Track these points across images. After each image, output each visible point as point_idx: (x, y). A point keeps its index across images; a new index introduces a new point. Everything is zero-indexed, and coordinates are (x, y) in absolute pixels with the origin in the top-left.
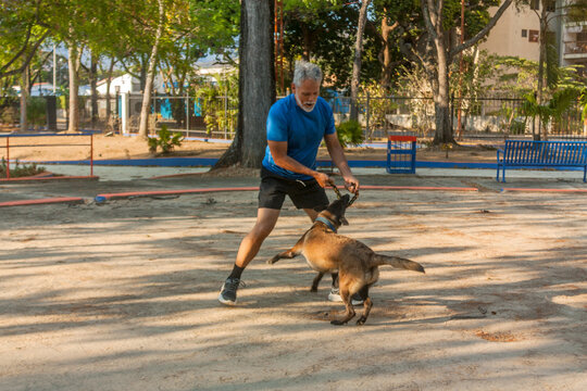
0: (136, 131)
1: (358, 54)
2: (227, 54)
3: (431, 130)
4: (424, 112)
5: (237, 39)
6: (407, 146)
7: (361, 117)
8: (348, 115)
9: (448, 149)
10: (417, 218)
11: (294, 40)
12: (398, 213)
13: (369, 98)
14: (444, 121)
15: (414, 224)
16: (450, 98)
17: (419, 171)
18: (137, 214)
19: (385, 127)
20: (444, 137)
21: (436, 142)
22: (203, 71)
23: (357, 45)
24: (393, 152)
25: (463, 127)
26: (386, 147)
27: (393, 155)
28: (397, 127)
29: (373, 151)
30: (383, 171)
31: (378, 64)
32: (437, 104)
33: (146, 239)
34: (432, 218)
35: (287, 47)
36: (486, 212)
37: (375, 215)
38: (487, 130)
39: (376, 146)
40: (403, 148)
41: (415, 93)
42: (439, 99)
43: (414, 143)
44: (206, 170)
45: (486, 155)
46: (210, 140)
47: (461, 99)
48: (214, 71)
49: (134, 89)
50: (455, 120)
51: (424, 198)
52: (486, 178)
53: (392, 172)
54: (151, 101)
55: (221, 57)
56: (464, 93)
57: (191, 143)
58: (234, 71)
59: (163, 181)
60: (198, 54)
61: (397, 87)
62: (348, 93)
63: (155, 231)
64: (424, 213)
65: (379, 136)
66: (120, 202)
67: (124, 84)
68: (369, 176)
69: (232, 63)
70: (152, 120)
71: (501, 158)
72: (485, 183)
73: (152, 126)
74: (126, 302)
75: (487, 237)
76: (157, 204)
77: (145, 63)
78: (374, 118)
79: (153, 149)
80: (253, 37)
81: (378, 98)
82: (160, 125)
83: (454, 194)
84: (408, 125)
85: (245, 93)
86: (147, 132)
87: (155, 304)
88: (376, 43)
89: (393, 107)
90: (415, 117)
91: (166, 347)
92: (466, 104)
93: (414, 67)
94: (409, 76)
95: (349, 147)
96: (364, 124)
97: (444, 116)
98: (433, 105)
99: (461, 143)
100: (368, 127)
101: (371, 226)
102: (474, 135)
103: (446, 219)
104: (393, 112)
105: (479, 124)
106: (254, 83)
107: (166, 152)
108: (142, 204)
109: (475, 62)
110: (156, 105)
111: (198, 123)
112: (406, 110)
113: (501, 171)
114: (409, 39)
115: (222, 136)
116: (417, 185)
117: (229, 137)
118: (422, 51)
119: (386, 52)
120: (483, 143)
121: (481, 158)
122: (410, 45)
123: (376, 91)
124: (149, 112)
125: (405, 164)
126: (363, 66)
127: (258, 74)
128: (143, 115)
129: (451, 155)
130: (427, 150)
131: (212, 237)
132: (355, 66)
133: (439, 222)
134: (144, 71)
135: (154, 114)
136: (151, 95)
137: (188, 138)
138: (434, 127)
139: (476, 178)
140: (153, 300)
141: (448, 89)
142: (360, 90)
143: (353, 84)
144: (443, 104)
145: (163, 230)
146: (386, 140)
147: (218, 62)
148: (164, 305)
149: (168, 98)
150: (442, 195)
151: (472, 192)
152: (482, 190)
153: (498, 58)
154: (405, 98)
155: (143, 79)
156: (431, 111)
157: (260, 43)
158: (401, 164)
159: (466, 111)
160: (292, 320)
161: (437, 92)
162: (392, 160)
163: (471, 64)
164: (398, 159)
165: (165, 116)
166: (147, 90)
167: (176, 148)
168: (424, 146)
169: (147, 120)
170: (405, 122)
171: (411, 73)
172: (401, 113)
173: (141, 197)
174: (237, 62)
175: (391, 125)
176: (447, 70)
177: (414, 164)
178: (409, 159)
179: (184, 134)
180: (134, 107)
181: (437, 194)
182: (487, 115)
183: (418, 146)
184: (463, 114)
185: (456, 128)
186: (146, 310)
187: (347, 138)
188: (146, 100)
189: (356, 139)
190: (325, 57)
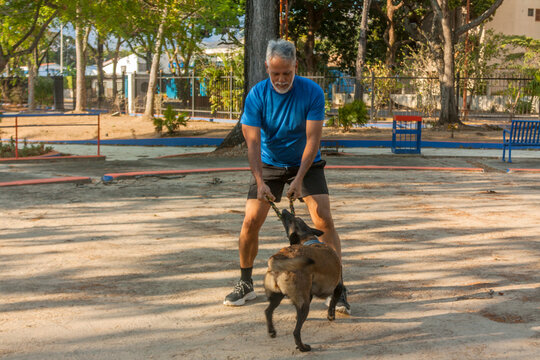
0: (142, 111)
1: (363, 35)
2: (232, 35)
3: (436, 110)
4: (429, 92)
5: (242, 19)
6: (412, 125)
7: (366, 97)
8: (353, 95)
9: (454, 129)
10: (422, 199)
11: (299, 21)
12: (403, 194)
13: (374, 78)
14: (450, 101)
15: (420, 204)
16: (455, 78)
17: (424, 151)
18: (143, 193)
19: (389, 107)
20: (450, 117)
21: (440, 123)
22: (209, 51)
23: (362, 26)
24: (398, 132)
25: (468, 107)
26: (391, 127)
27: (398, 135)
28: (401, 107)
29: (379, 131)
30: (388, 151)
31: (383, 44)
32: (442, 84)
33: (153, 218)
34: (438, 198)
35: (292, 27)
36: (492, 192)
37: (381, 195)
38: (493, 110)
39: (380, 126)
40: (409, 128)
41: (420, 73)
42: (445, 79)
43: (419, 123)
44: (212, 149)
45: (491, 135)
46: (215, 120)
47: (466, 79)
48: (219, 51)
49: (140, 69)
50: (461, 100)
51: (430, 179)
52: (492, 158)
53: (397, 152)
54: (157, 81)
55: (226, 36)
56: (469, 72)
57: (196, 123)
58: (240, 51)
59: (168, 161)
60: (205, 34)
61: (402, 67)
62: (353, 71)
63: (162, 211)
64: (429, 194)
65: (384, 116)
66: (127, 182)
67: (130, 64)
68: (374, 156)
69: (237, 43)
70: (158, 100)
71: (508, 138)
72: (491, 163)
73: (158, 106)
74: (134, 281)
75: (493, 218)
76: (163, 183)
77: (152, 43)
78: (379, 98)
79: (159, 129)
80: (258, 17)
81: (383, 77)
82: (166, 105)
83: (460, 174)
84: (413, 105)
85: (250, 74)
86: (153, 112)
87: (162, 283)
88: (381, 23)
89: (398, 86)
90: (420, 97)
91: (174, 325)
92: (471, 84)
93: (419, 47)
94: (415, 56)
95: (354, 127)
96: (369, 103)
97: (450, 95)
98: (438, 84)
99: (466, 123)
100: (373, 107)
101: (376, 207)
102: (479, 114)
103: (453, 199)
104: (398, 92)
105: (485, 104)
106: (259, 63)
107: (171, 133)
108: (149, 184)
109: (481, 42)
110: (161, 84)
111: (203, 103)
112: (411, 89)
113: (507, 152)
114: (415, 19)
115: (227, 116)
116: (423, 165)
117: (234, 117)
118: (428, 30)
119: (391, 32)
120: (489, 123)
121: (487, 138)
122: (415, 24)
123: (382, 71)
124: (155, 92)
125: (409, 144)
126: (368, 46)
128: (149, 95)
129: (456, 134)
130: (433, 130)
131: (218, 217)
132: (360, 46)
133: (445, 202)
134: (150, 53)
135: (160, 94)
136: (157, 75)
137: (193, 118)
138: (439, 107)
139: (481, 158)
140: (160, 279)
141: (453, 69)
142: (366, 70)
143: (358, 64)
144: (449, 84)
145: (170, 210)
146: (391, 120)
147: (224, 43)
148: (171, 284)
149: (173, 77)
150: (447, 176)
151: (478, 172)
152: (488, 170)
153: (504, 37)
154: (411, 78)
155: (148, 59)
156: (437, 90)
157: (266, 23)
158: (406, 144)
159: (472, 91)
161: (442, 71)
162: (397, 140)
163: (477, 44)
164: (403, 139)
165: (171, 96)
166: (153, 70)
167: (182, 128)
168: (429, 126)
169: (153, 100)
170: (410, 102)
171: (417, 53)
172: (406, 93)
173: (147, 176)
174: (243, 42)
175: (396, 105)
176: (453, 50)
177: (419, 144)
178: (414, 139)
179: (190, 114)
180: (141, 87)
181: (443, 174)
182: (493, 94)
183: (423, 125)
184: (468, 94)
185: (461, 108)
186: (154, 289)
187: (353, 118)
188: (152, 80)
189: (362, 119)
190: (330, 38)
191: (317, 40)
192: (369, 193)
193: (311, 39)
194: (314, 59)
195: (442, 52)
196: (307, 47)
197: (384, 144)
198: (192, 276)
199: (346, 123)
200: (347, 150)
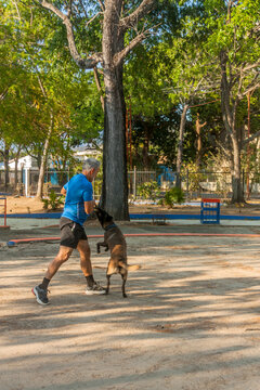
0: (35, 194)
1: (180, 143)
2: (95, 143)
3: (229, 193)
4: (225, 180)
5: (101, 133)
6: (215, 205)
7: (183, 184)
8: (174, 183)
9: (241, 207)
10: (221, 257)
11: (139, 134)
12: (208, 253)
13: (188, 172)
14: (238, 187)
15: (220, 261)
16: (241, 172)
17: (222, 222)
18: (35, 254)
19: (199, 191)
20: (238, 198)
21: (233, 202)
22: (78, 153)
23: (180, 138)
24: (206, 209)
25: (250, 190)
26: (199, 205)
27: (205, 211)
28: (207, 190)
29: (191, 208)
30: (198, 222)
31: (193, 148)
32: (233, 176)
33: (42, 272)
34: (232, 257)
35: (134, 138)
37: (194, 255)
39: (193, 205)
42: (235, 173)
43: (218, 203)
47: (248, 172)
49: (33, 165)
50: (245, 186)
51: (226, 242)
53: (204, 223)
54: (45, 174)
55: (91, 145)
56: (251, 168)
58: (100, 154)
59: (52, 229)
60: (76, 143)
61: (206, 164)
62: (174, 168)
64: (226, 253)
65: (194, 197)
66: (25, 246)
67: (26, 162)
68: (189, 226)
69: (97, 148)
70: (45, 187)
73: (45, 191)
74: (29, 319)
76: (49, 246)
78: (192, 186)
79: (46, 207)
80: (112, 135)
81: (194, 172)
82: (50, 190)
84: (214, 189)
85: (107, 170)
86: (42, 195)
88: (193, 136)
89: (204, 177)
90: (218, 184)
91: (56, 351)
92: (252, 175)
93: (217, 152)
94: (214, 158)
95: (175, 205)
96: (185, 189)
97: (238, 183)
98: (230, 177)
99: (249, 202)
100: (188, 191)
101: (191, 264)
102: (257, 195)
104: (205, 180)
106: (112, 164)
107: (54, 209)
108: (39, 247)
112: (213, 179)
114: (214, 133)
116: (221, 232)
118: (223, 141)
119: (199, 142)
122: (214, 137)
123: (193, 168)
124: (43, 182)
125: (213, 217)
126: (184, 151)
127: (116, 159)
128: (39, 184)
129: (243, 210)
130: (227, 207)
132: (179, 151)
133: (236, 259)
134: (40, 154)
135: (46, 183)
136: (45, 170)
138: (231, 190)
140: (47, 317)
141: (240, 167)
142: (183, 167)
143: (178, 162)
144: (237, 176)
146: (200, 200)
147: (89, 148)
149: (55, 172)
154: (212, 172)
155: (39, 159)
156: (229, 180)
157: (117, 138)
158: (210, 217)
159: (253, 180)
160: (139, 332)
161: (233, 168)
162: (204, 214)
163: (255, 149)
164: (208, 214)
165: (54, 183)
166: (42, 167)
167: (61, 206)
168: (225, 204)
169: (42, 187)
170: (212, 187)
171: (216, 156)
172: (210, 181)
173: (38, 242)
174: (101, 147)
175: (203, 189)
176: (240, 154)
177: (218, 217)
178: (215, 213)
180: (34, 178)
181: (235, 239)
183: (221, 204)
184: (250, 182)
185: (246, 191)
187: (174, 199)
188: (41, 174)
189: (180, 200)
190: (160, 145)
191: (151, 147)
192: (186, 253)
193: (147, 145)
194: (149, 159)
195: (232, 156)
196: (144, 151)
197: (196, 217)
198: (69, 315)
199: (170, 203)
200: (171, 221)
